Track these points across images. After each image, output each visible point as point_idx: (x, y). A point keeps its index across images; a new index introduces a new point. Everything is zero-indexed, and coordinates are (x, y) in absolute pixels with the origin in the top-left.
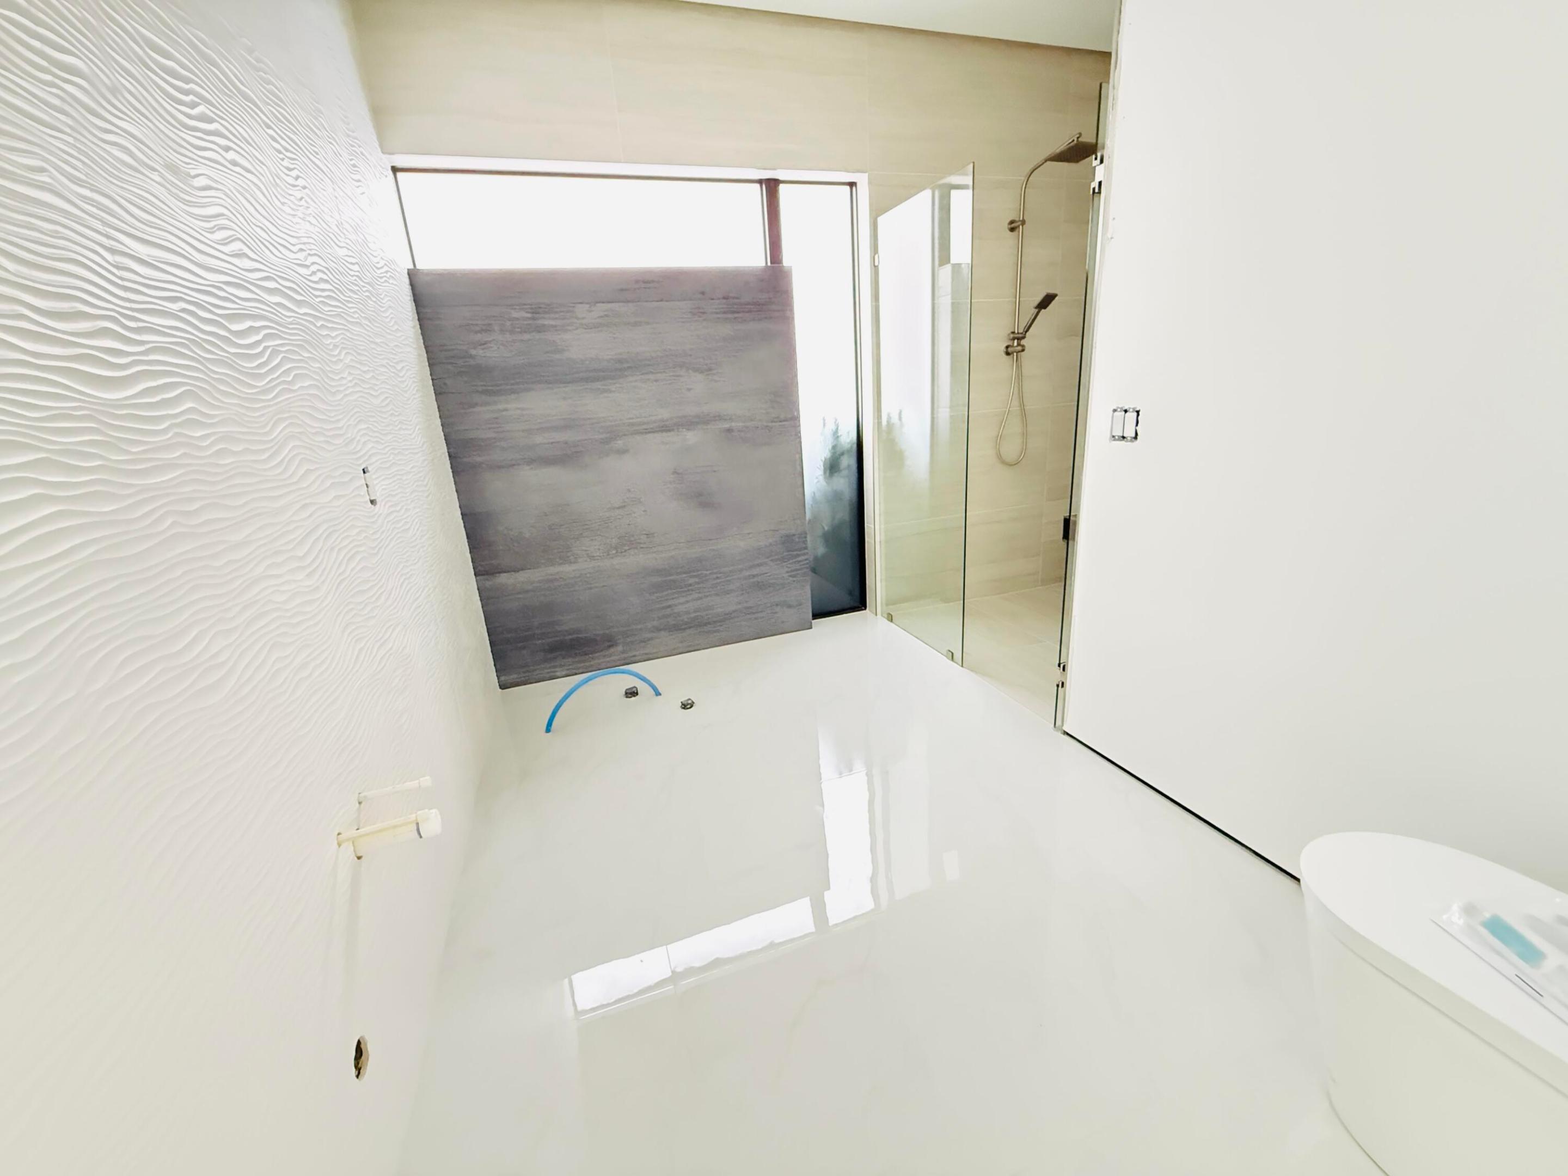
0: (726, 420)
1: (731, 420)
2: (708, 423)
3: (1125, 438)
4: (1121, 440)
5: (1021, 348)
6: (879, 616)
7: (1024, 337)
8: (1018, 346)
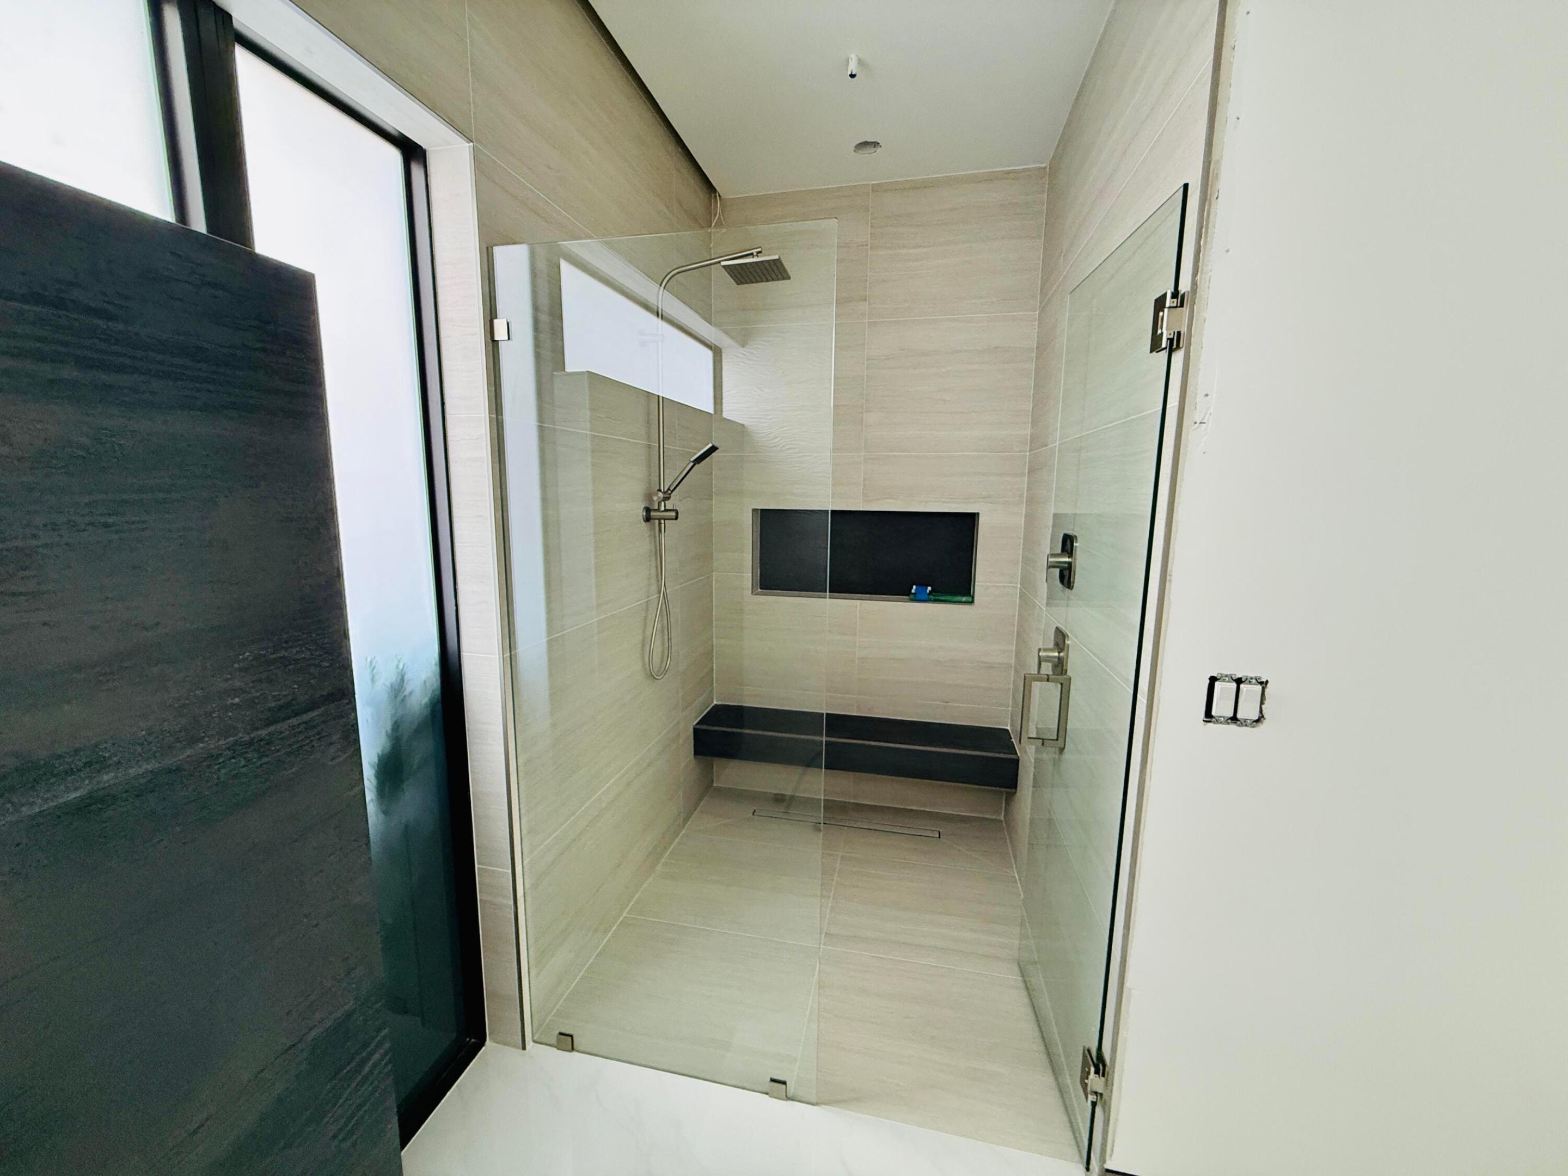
3: (1237, 720)
4: (1228, 723)
5: (673, 514)
6: (532, 1043)
7: (668, 498)
8: (666, 510)
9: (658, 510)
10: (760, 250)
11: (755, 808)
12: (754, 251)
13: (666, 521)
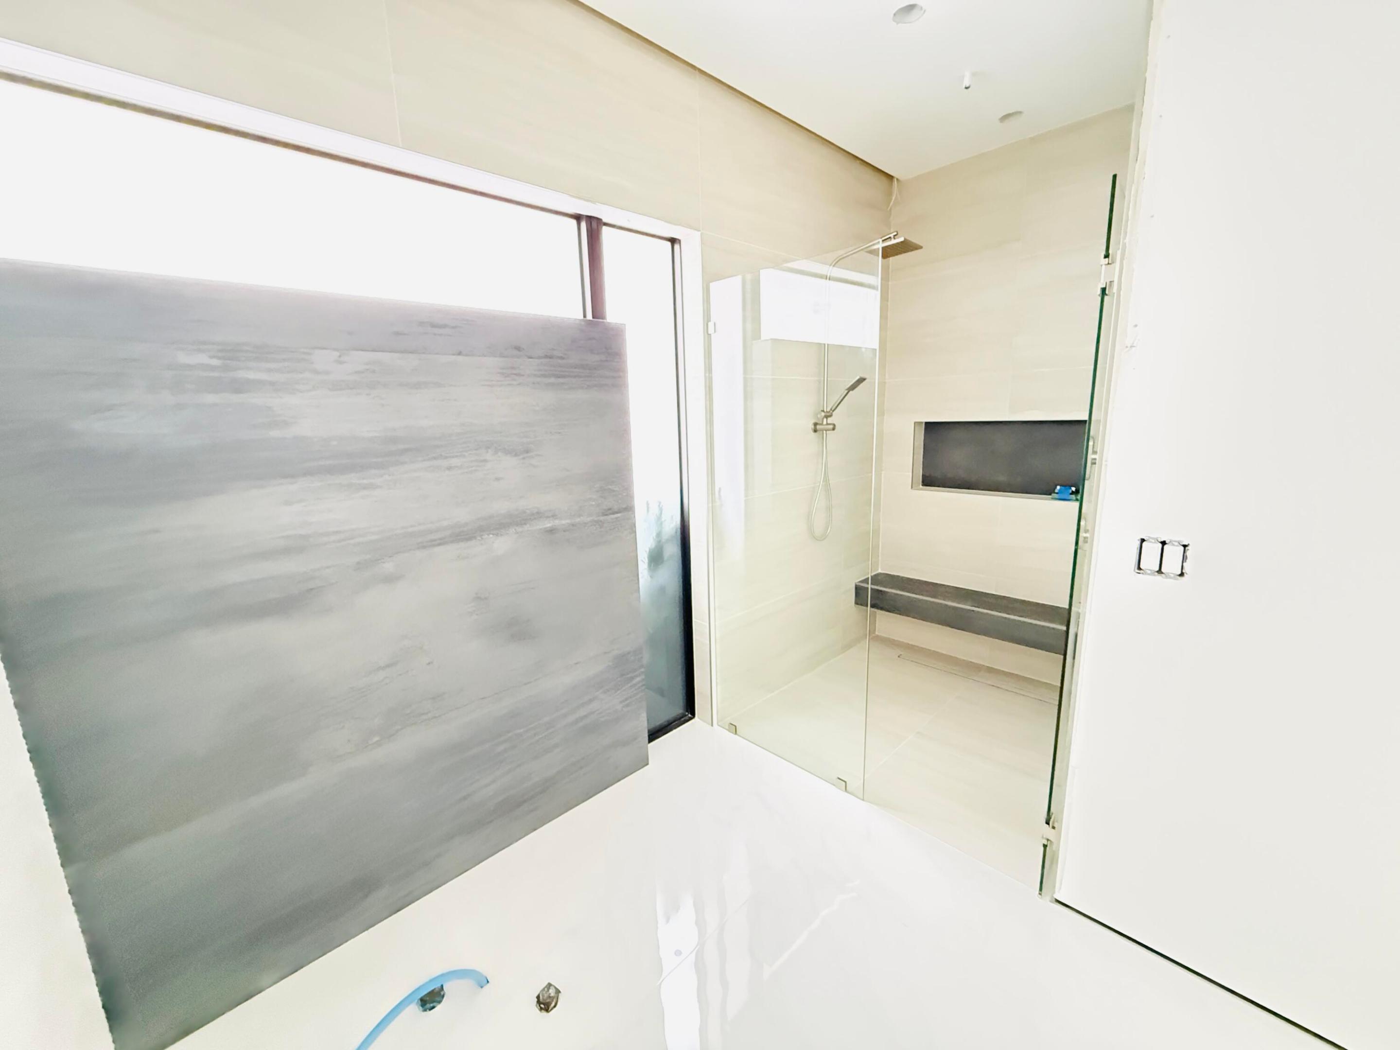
0: (548, 517)
1: (554, 516)
2: (525, 524)
3: (1162, 573)
4: (1155, 575)
5: (831, 427)
6: (717, 726)
7: (831, 416)
8: (827, 424)
9: (822, 424)
10: (895, 233)
11: (902, 653)
12: (892, 235)
13: (828, 432)
